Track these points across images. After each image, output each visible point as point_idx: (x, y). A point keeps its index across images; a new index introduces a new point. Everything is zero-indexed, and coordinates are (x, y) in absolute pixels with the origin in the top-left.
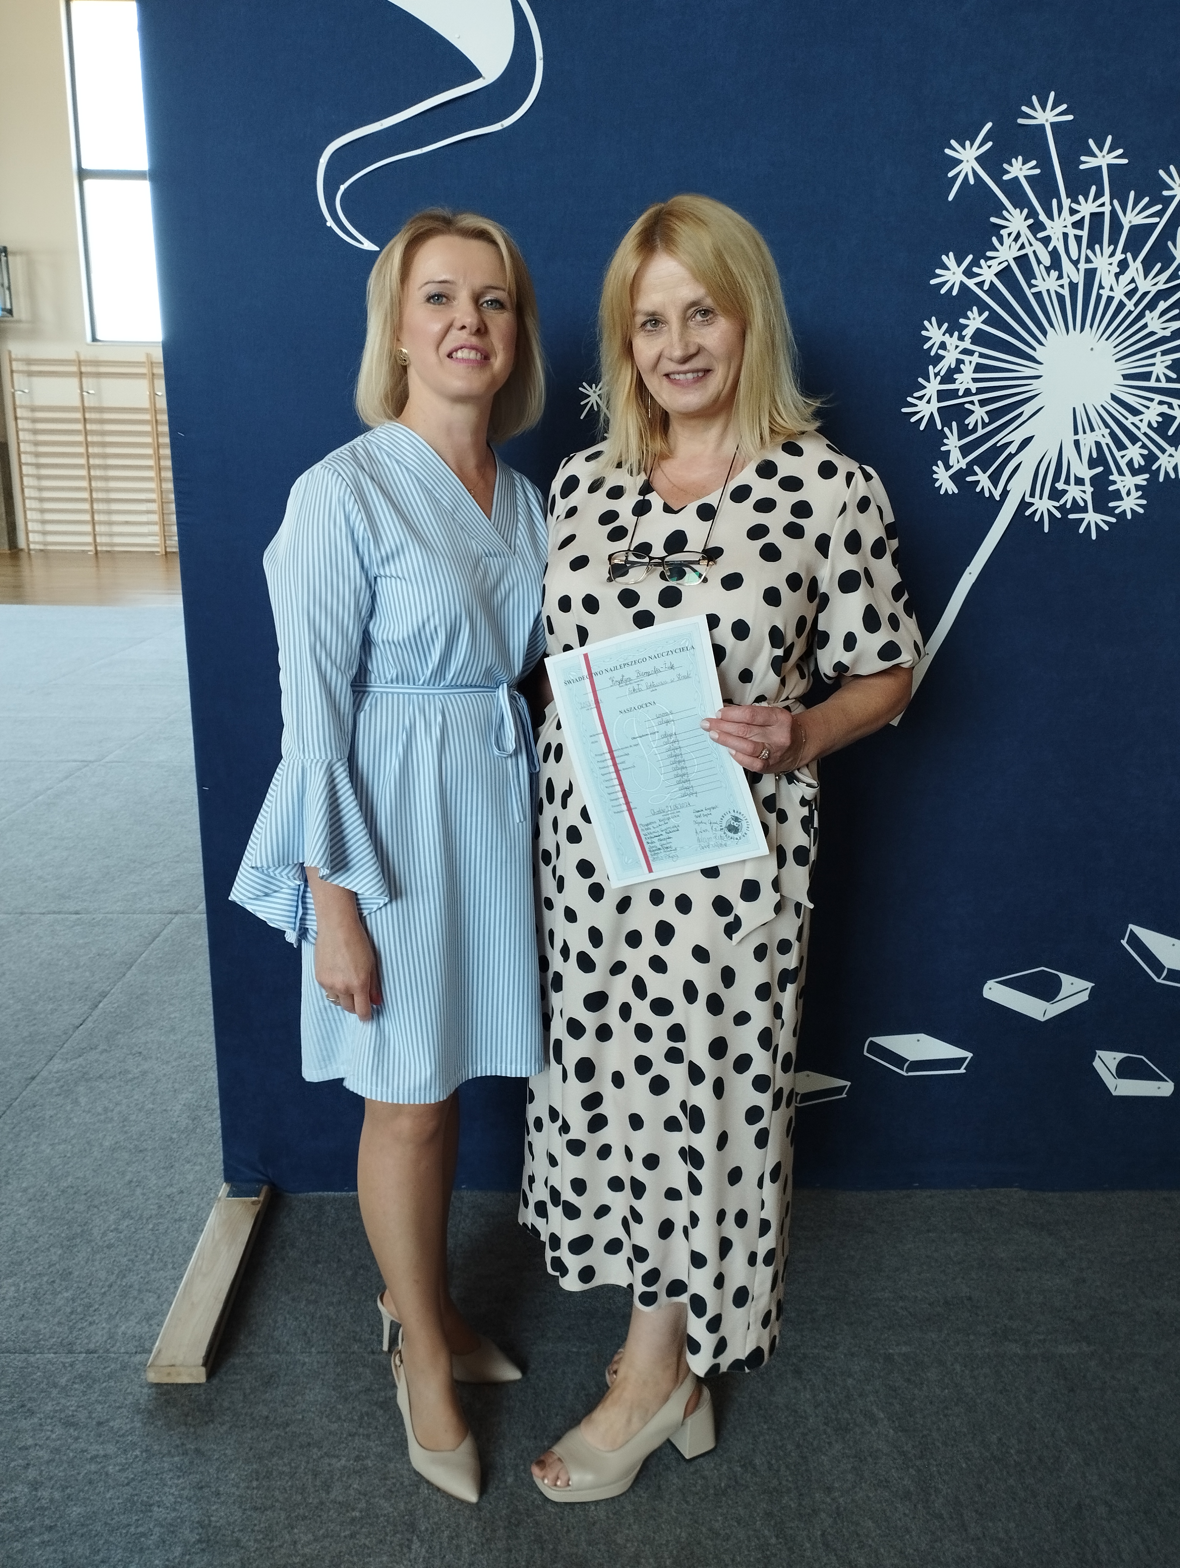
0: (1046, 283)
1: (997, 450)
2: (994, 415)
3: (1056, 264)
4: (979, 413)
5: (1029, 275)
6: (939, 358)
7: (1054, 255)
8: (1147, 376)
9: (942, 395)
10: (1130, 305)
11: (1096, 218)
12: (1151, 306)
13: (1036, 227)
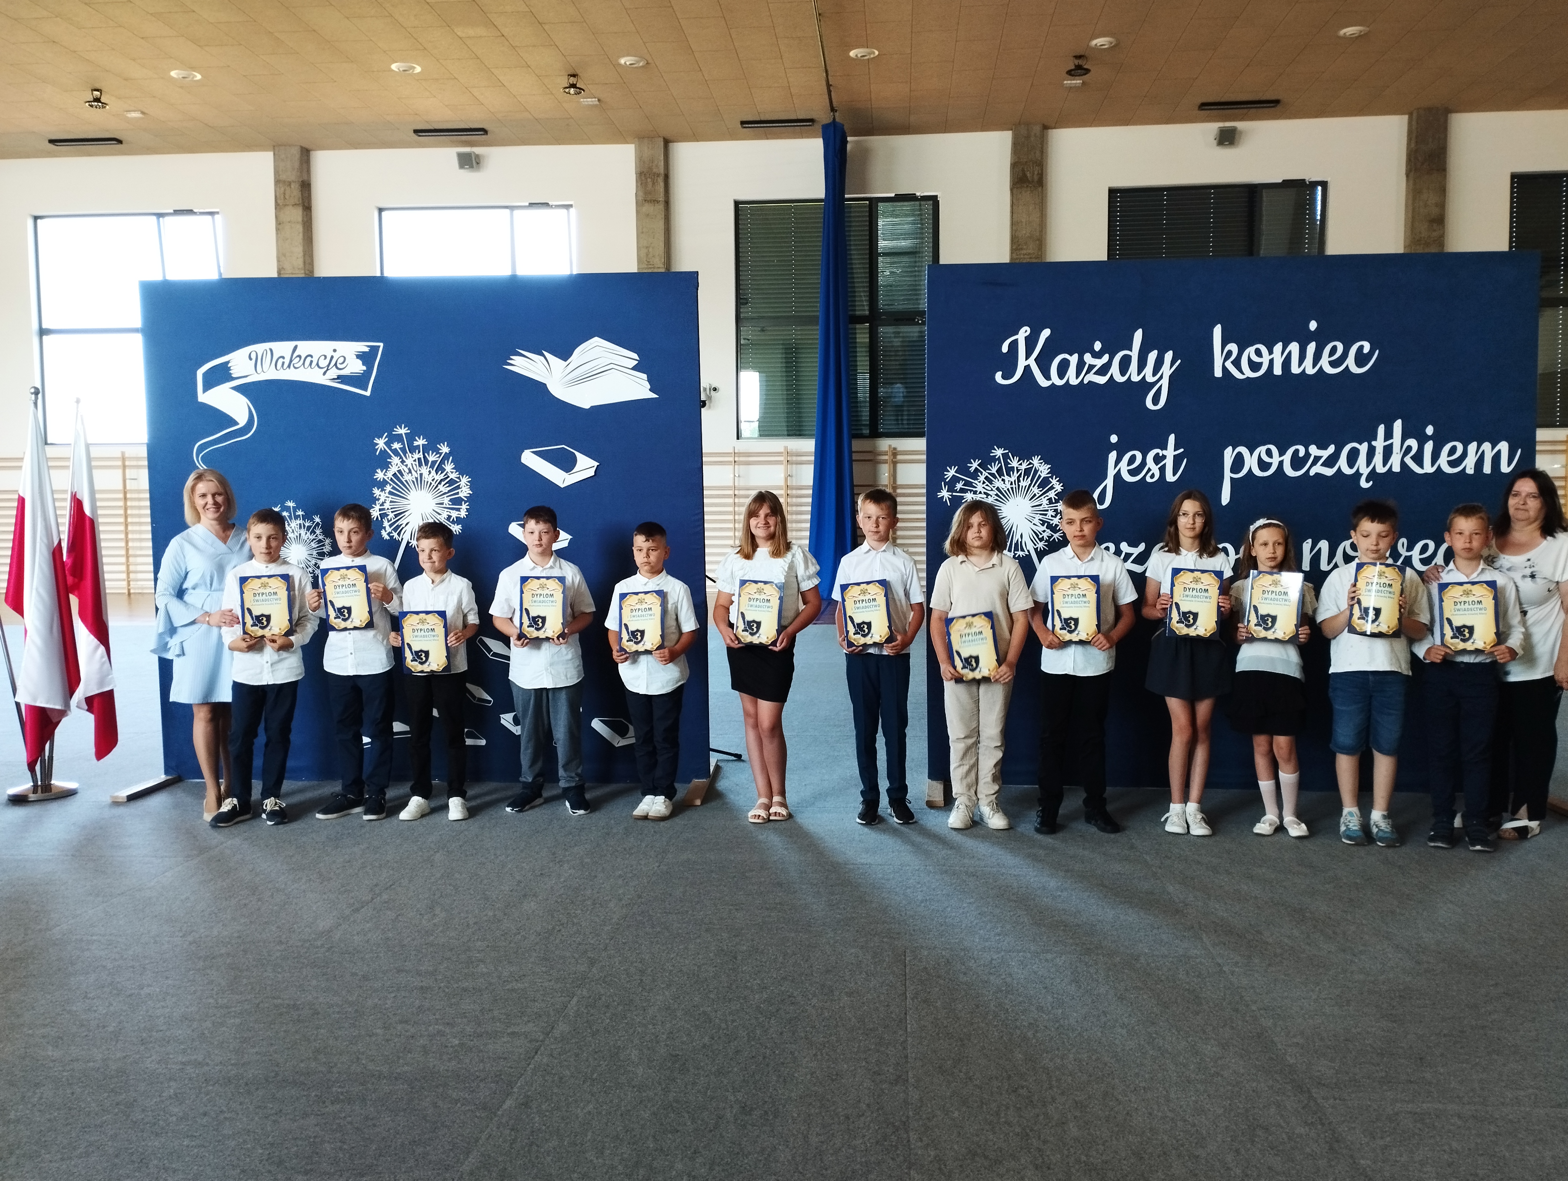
0: (407, 477)
1: (398, 526)
2: (396, 516)
3: (410, 472)
4: (391, 515)
5: (402, 475)
6: (379, 499)
7: (409, 469)
8: (442, 504)
9: (380, 510)
10: (433, 483)
11: (419, 459)
12: (440, 483)
13: (403, 462)
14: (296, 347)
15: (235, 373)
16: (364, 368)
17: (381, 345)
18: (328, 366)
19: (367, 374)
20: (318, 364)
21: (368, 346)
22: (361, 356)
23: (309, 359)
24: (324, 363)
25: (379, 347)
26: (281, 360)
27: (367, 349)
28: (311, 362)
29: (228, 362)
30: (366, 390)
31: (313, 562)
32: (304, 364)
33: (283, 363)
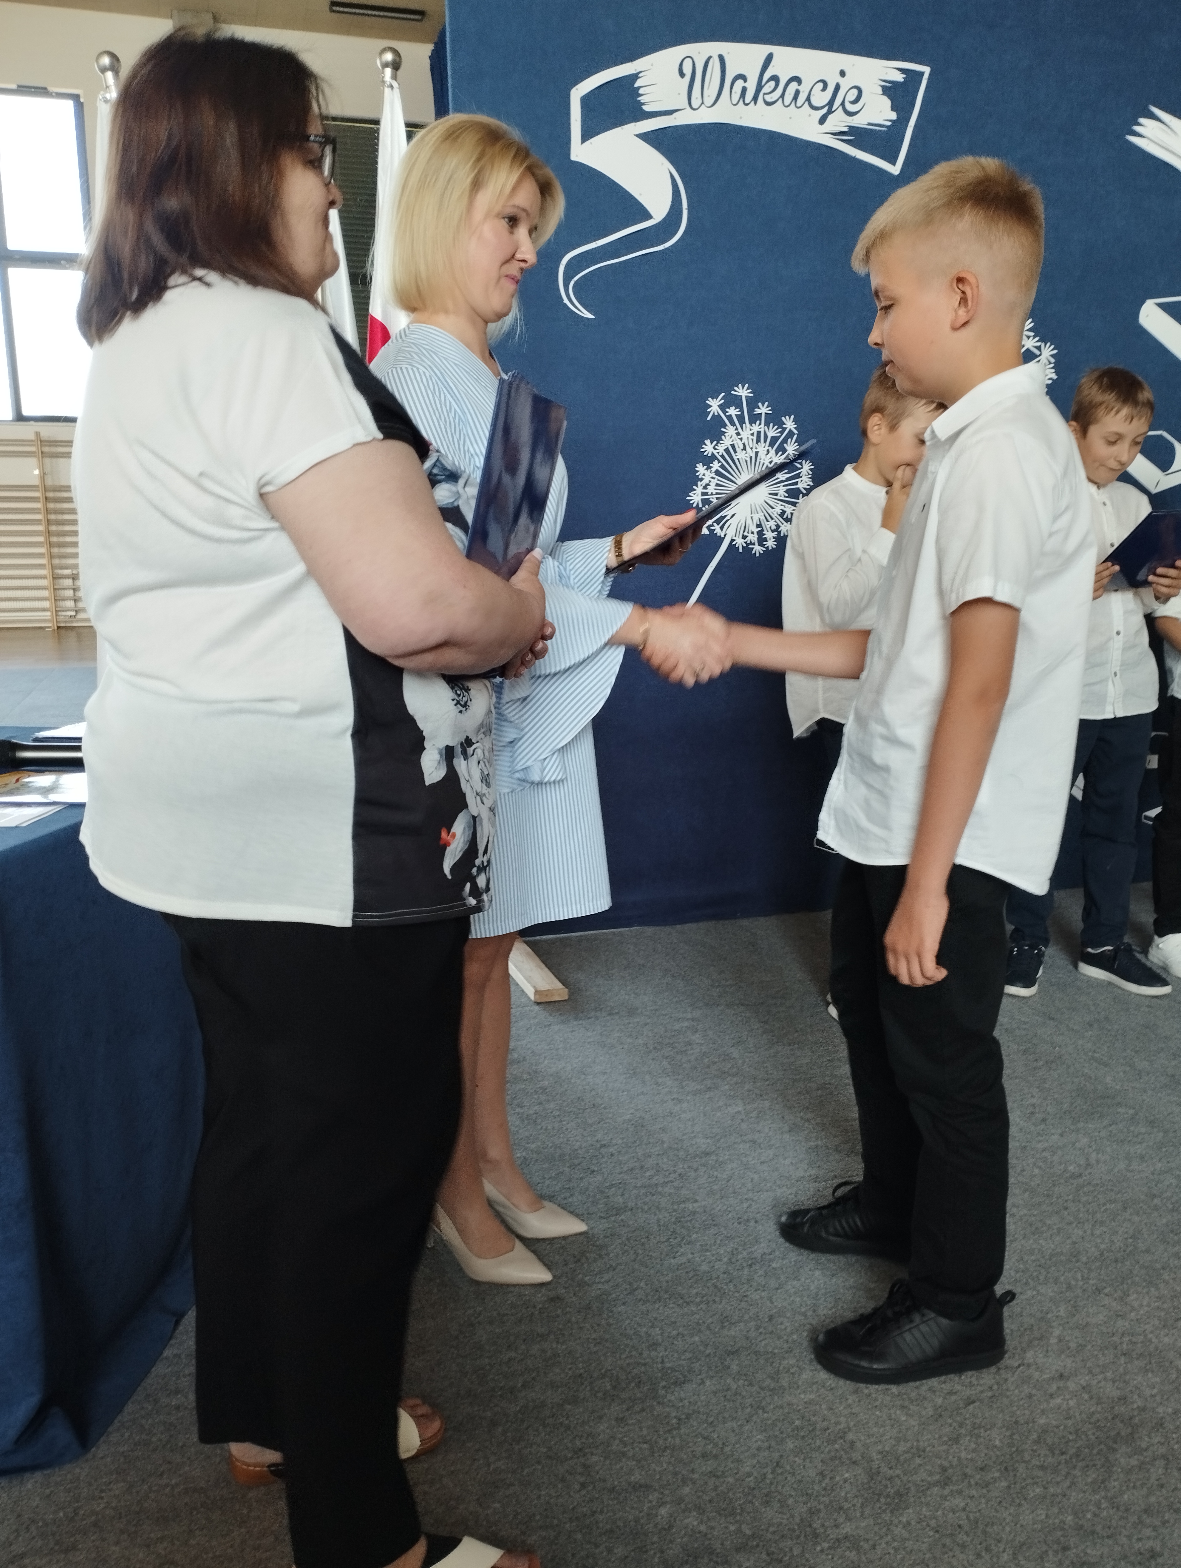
14: (769, 59)
15: (650, 100)
16: (893, 116)
17: (926, 70)
18: (831, 103)
19: (899, 126)
20: (808, 99)
21: (903, 71)
22: (890, 90)
23: (794, 86)
24: (821, 98)
25: (922, 74)
26: (740, 84)
27: (899, 77)
28: (797, 93)
29: (635, 77)
30: (893, 162)
31: (778, 510)
32: (782, 96)
33: (744, 90)
